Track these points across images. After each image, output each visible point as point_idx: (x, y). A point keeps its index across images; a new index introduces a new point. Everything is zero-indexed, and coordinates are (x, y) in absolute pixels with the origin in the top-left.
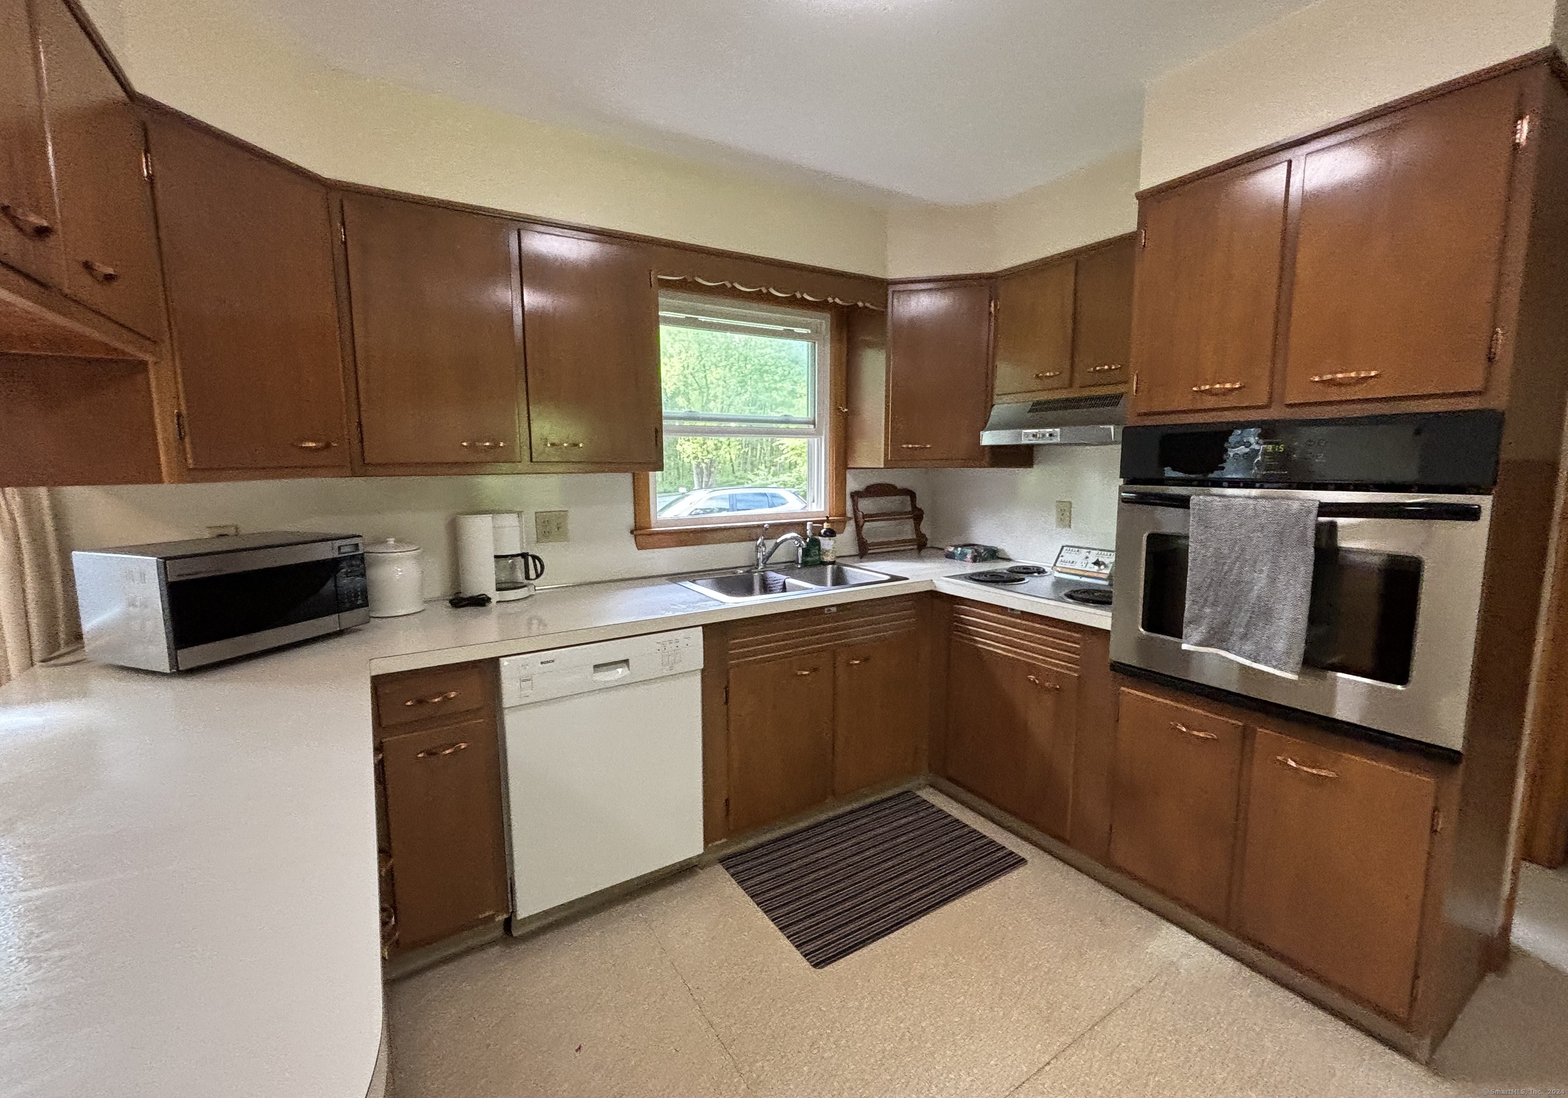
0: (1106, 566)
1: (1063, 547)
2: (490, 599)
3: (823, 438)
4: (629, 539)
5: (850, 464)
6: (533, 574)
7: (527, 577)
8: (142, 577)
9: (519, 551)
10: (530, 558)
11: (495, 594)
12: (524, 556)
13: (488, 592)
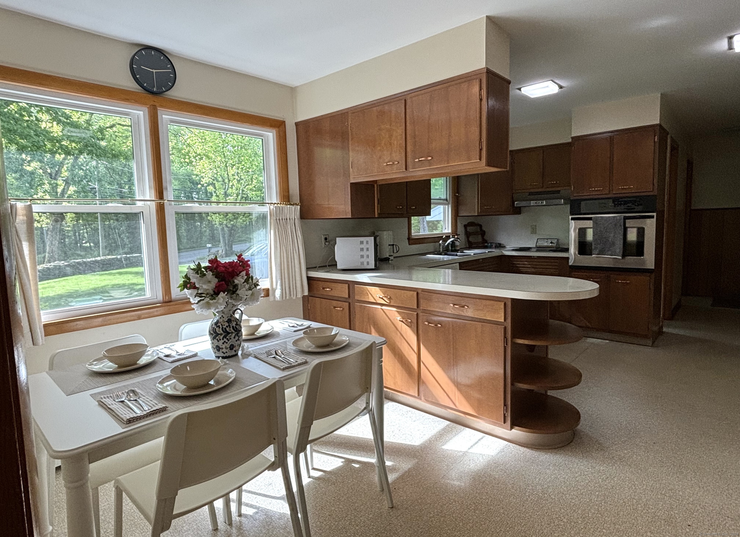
0: (554, 243)
1: (538, 239)
2: (389, 259)
3: (450, 205)
4: (407, 241)
5: (460, 215)
6: (395, 251)
7: (393, 252)
8: (367, 242)
9: (392, 244)
10: (395, 246)
11: (390, 257)
12: (393, 245)
13: (388, 256)
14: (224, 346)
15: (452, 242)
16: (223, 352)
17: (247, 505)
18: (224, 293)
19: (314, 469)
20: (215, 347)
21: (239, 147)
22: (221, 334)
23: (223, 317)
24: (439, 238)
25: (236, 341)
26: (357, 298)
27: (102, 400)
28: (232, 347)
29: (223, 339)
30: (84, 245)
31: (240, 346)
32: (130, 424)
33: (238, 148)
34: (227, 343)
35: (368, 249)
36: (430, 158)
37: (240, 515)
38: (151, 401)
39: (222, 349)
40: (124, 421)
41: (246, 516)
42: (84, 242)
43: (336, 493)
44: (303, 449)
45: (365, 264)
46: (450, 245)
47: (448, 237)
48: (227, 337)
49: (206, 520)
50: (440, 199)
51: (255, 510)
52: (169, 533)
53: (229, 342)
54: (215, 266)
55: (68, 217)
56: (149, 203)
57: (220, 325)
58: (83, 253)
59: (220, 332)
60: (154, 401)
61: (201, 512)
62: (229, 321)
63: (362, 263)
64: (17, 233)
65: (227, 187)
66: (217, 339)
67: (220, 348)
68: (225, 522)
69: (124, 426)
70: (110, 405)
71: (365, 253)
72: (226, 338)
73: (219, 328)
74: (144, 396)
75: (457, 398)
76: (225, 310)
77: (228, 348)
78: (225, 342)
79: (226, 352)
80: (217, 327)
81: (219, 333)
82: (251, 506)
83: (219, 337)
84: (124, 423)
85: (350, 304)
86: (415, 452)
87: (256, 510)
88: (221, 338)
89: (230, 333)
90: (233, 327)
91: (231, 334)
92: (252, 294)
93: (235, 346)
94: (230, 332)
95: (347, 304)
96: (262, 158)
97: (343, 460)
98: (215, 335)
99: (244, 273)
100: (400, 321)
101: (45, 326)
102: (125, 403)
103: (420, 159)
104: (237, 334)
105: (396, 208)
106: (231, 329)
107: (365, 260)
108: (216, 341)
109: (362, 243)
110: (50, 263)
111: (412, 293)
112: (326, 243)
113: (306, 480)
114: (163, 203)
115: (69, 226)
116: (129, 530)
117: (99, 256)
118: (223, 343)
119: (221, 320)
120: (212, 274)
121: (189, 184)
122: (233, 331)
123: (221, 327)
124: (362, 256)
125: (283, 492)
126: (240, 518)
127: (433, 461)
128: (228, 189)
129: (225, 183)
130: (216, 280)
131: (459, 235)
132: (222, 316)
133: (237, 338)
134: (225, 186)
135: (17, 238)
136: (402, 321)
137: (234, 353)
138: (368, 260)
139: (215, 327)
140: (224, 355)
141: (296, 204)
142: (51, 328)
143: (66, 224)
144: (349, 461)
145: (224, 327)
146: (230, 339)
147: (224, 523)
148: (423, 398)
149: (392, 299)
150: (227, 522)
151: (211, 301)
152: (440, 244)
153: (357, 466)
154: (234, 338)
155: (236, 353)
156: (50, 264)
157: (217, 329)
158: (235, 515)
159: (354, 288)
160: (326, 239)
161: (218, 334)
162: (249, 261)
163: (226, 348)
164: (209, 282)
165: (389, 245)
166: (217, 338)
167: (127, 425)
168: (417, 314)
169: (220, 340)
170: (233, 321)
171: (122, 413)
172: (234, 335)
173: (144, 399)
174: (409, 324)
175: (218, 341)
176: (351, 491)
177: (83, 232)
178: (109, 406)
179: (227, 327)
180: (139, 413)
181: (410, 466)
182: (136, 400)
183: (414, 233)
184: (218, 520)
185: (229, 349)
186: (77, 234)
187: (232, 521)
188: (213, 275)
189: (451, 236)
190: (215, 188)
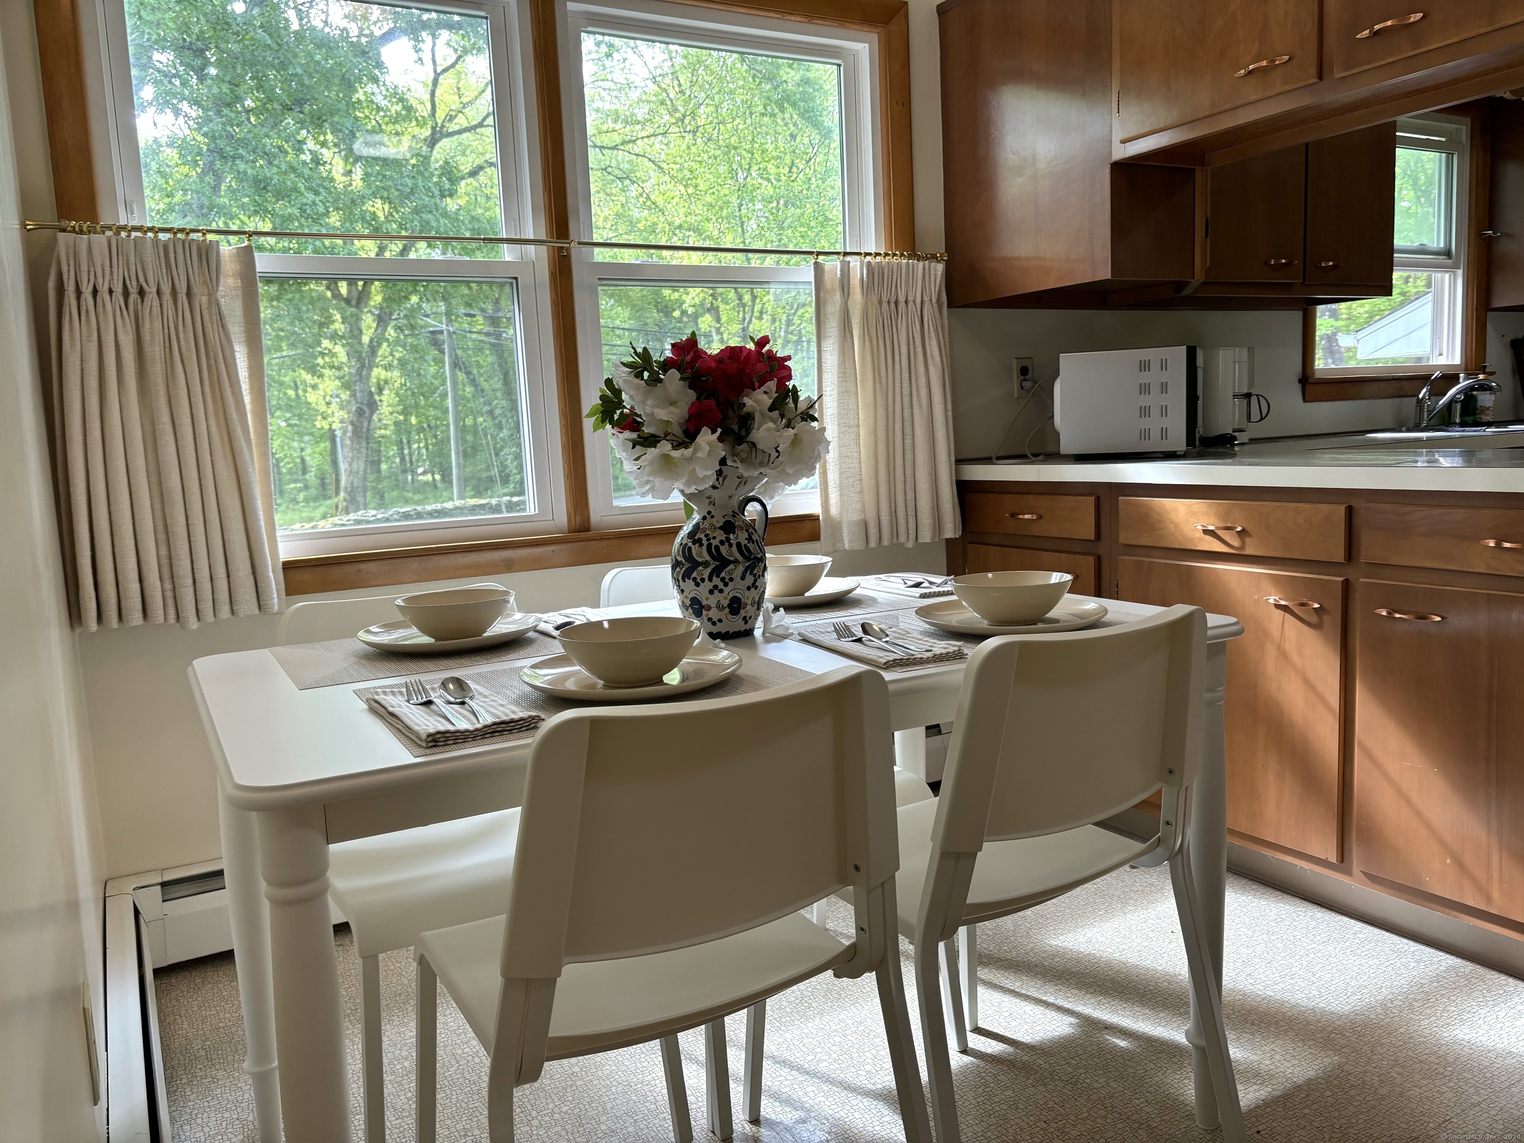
2: (1235, 438)
3: (1460, 272)
4: (1296, 390)
5: (1498, 303)
6: (1255, 415)
7: (1249, 420)
8: (1164, 365)
9: (1246, 391)
10: (1254, 399)
11: (1236, 434)
12: (1248, 396)
13: (1230, 432)
14: (712, 601)
15: (1468, 392)
16: (710, 619)
17: (776, 1096)
18: (713, 432)
19: (978, 1030)
20: (688, 603)
21: (782, 202)
22: (706, 564)
23: (712, 517)
24: (1419, 383)
25: (749, 588)
26: (1124, 537)
27: (376, 697)
28: (735, 606)
29: (710, 580)
30: (421, 478)
31: (758, 609)
32: (435, 750)
33: (778, 203)
34: (721, 591)
35: (1164, 388)
36: (1416, 17)
37: (755, 1120)
38: (502, 705)
39: (709, 608)
40: (421, 740)
41: (772, 1125)
42: (420, 470)
43: (1051, 1109)
44: (948, 934)
45: (1155, 434)
46: (1459, 406)
47: (1450, 379)
48: (723, 575)
49: (662, 1116)
50: (1422, 251)
51: (798, 1115)
52: (563, 1133)
53: (727, 590)
54: (688, 358)
55: (385, 404)
56: (531, 248)
57: (702, 536)
58: (417, 497)
59: (701, 557)
60: (509, 706)
61: (649, 1094)
62: (728, 527)
63: (1145, 434)
64: (221, 320)
65: (747, 317)
66: (695, 579)
67: (702, 607)
68: (713, 1132)
69: (420, 751)
70: (393, 707)
71: (1153, 400)
72: (718, 576)
73: (701, 545)
74: (485, 697)
75: (1496, 875)
76: (715, 494)
77: (724, 608)
78: (716, 587)
79: (720, 620)
80: (694, 543)
81: (700, 560)
82: (788, 1102)
83: (700, 574)
84: (422, 747)
85: (1099, 560)
86: (1331, 1032)
87: (803, 1115)
88: (706, 576)
89: (730, 562)
90: (739, 545)
91: (732, 566)
92: (796, 441)
93: (746, 604)
94: (732, 559)
95: (1091, 559)
96: (840, 228)
97: (1073, 1020)
98: (687, 565)
99: (772, 385)
100: (1278, 606)
101: (288, 566)
102: (433, 707)
103: (1377, 27)
104: (750, 569)
105: (1266, 263)
106: (734, 548)
107: (1154, 423)
108: (690, 584)
109: (1144, 366)
110: (348, 513)
111: (1325, 508)
112: (1024, 383)
113: (956, 1060)
114: (568, 249)
115: (386, 427)
116: (464, 1105)
117: (452, 499)
118: (711, 592)
119: (706, 524)
120: (679, 376)
121: (655, 315)
122: (740, 558)
123: (705, 542)
124: (1145, 412)
125: (887, 1078)
126: (754, 1129)
127: (1397, 1069)
128: (750, 322)
129: (744, 306)
130: (692, 395)
131: (1492, 373)
132: (709, 513)
133: (750, 579)
134: (744, 312)
135: (221, 329)
136: (1285, 608)
137: (741, 626)
138: (1165, 422)
139: (690, 544)
140: (715, 630)
141: (934, 257)
142: (305, 576)
143: (380, 420)
144: (1091, 1025)
145: (715, 542)
146: (731, 580)
147: (711, 1135)
148: (1356, 870)
149: (1250, 535)
150: (717, 1132)
151: (676, 454)
152: (1420, 402)
153: (1122, 1043)
154: (743, 578)
155: (747, 627)
156: (348, 518)
157: (695, 549)
158: (742, 1117)
159: (1115, 506)
160: (1024, 371)
161: (695, 565)
162: (789, 358)
163: (720, 607)
164: (673, 403)
165: (1235, 396)
166: (694, 575)
167: (429, 751)
168: (1346, 584)
169: (703, 580)
170: (741, 528)
171: (419, 722)
172: (741, 569)
173: (484, 702)
174: (1314, 619)
175: (698, 585)
176: (1102, 1113)
177: (419, 447)
178: (390, 709)
179: (722, 542)
180: (463, 724)
181: (1311, 1074)
182: (463, 703)
183: (1321, 362)
184: (693, 1123)
185: (727, 610)
186: (406, 451)
187: (731, 1131)
188: (681, 379)
189: (1462, 375)
190: (718, 320)
